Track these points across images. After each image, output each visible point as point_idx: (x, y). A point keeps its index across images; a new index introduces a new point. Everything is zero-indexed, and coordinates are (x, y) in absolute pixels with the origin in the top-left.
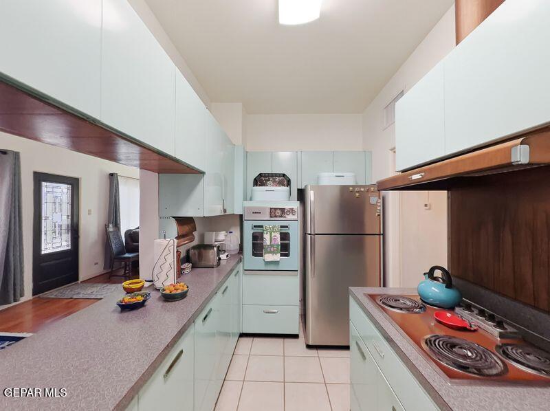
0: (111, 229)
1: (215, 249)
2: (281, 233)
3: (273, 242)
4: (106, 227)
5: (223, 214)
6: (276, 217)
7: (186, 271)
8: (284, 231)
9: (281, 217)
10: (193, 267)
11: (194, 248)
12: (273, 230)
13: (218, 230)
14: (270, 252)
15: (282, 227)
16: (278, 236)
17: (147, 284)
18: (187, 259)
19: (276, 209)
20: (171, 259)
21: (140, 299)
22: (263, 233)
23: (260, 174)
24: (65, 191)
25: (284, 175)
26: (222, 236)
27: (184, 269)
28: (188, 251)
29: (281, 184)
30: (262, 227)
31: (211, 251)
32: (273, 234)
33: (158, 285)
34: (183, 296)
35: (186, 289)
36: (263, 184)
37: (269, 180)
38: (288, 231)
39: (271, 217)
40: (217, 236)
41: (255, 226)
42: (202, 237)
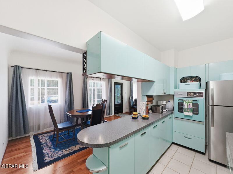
0: (131, 98)
1: (161, 107)
2: (193, 104)
3: (189, 107)
4: (129, 97)
5: (164, 94)
6: (190, 96)
7: (150, 113)
8: (195, 102)
9: (194, 96)
10: (153, 112)
11: (153, 106)
12: (189, 102)
13: (163, 100)
14: (187, 111)
15: (193, 101)
16: (191, 105)
17: (138, 114)
18: (151, 109)
19: (190, 93)
20: (145, 108)
21: (136, 117)
22: (183, 103)
23: (183, 77)
24: (120, 87)
25: (197, 77)
26: (165, 102)
27: (149, 112)
28: (151, 107)
29: (195, 81)
30: (183, 100)
31: (159, 108)
32: (189, 104)
33: (141, 115)
34: (148, 119)
35: (148, 117)
36: (185, 82)
37: (188, 79)
38: (197, 103)
39: (188, 96)
40: (162, 103)
41: (179, 100)
42: (157, 102)
